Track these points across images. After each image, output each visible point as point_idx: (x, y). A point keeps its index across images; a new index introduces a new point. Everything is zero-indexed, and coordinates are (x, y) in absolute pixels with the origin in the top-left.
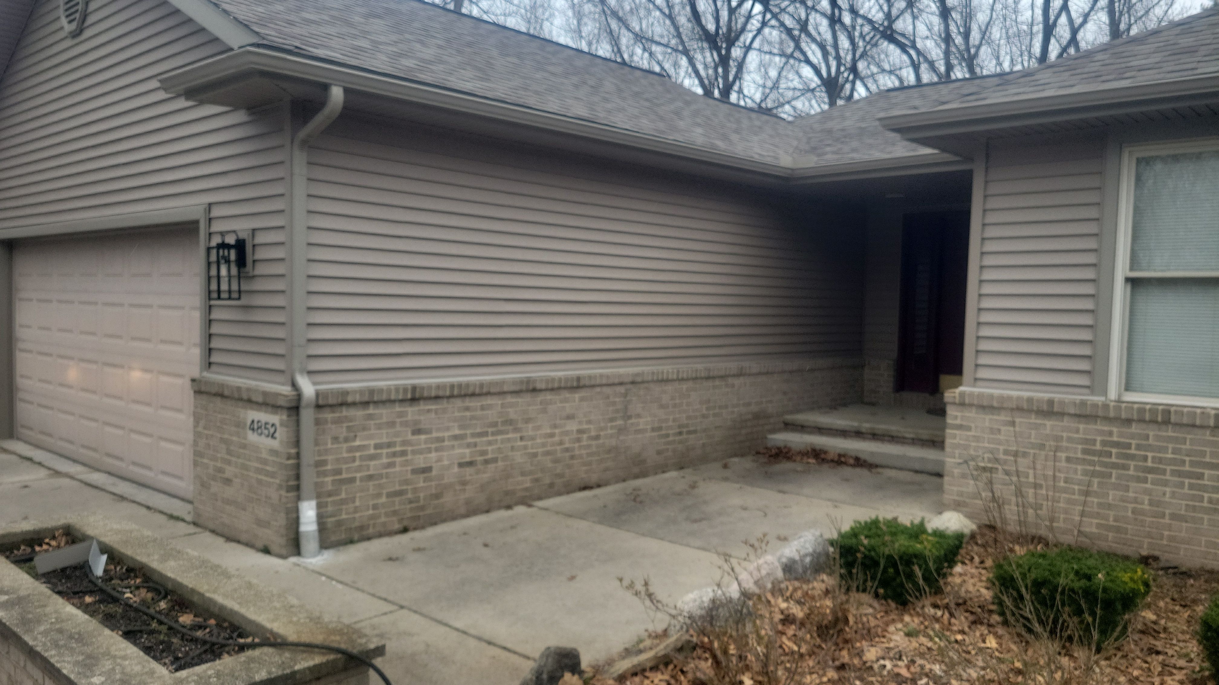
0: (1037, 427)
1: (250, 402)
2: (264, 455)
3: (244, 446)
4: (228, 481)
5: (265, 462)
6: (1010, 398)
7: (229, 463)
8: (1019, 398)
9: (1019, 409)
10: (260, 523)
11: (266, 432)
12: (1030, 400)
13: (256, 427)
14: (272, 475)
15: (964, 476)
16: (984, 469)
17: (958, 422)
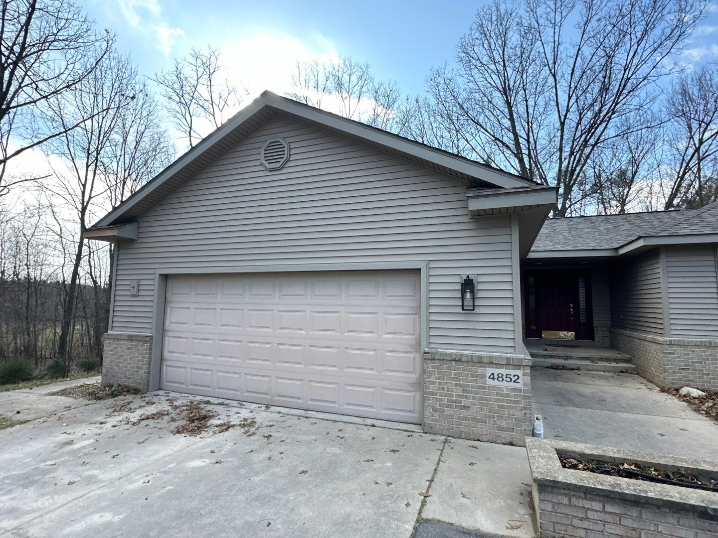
0: (704, 352)
1: (491, 364)
2: (505, 391)
3: (484, 388)
4: (466, 408)
5: (508, 395)
6: (692, 341)
7: (467, 397)
8: (696, 341)
9: (696, 345)
10: (501, 429)
11: (509, 380)
12: (701, 342)
13: (496, 377)
14: (515, 402)
15: (674, 372)
16: (683, 369)
17: (669, 351)
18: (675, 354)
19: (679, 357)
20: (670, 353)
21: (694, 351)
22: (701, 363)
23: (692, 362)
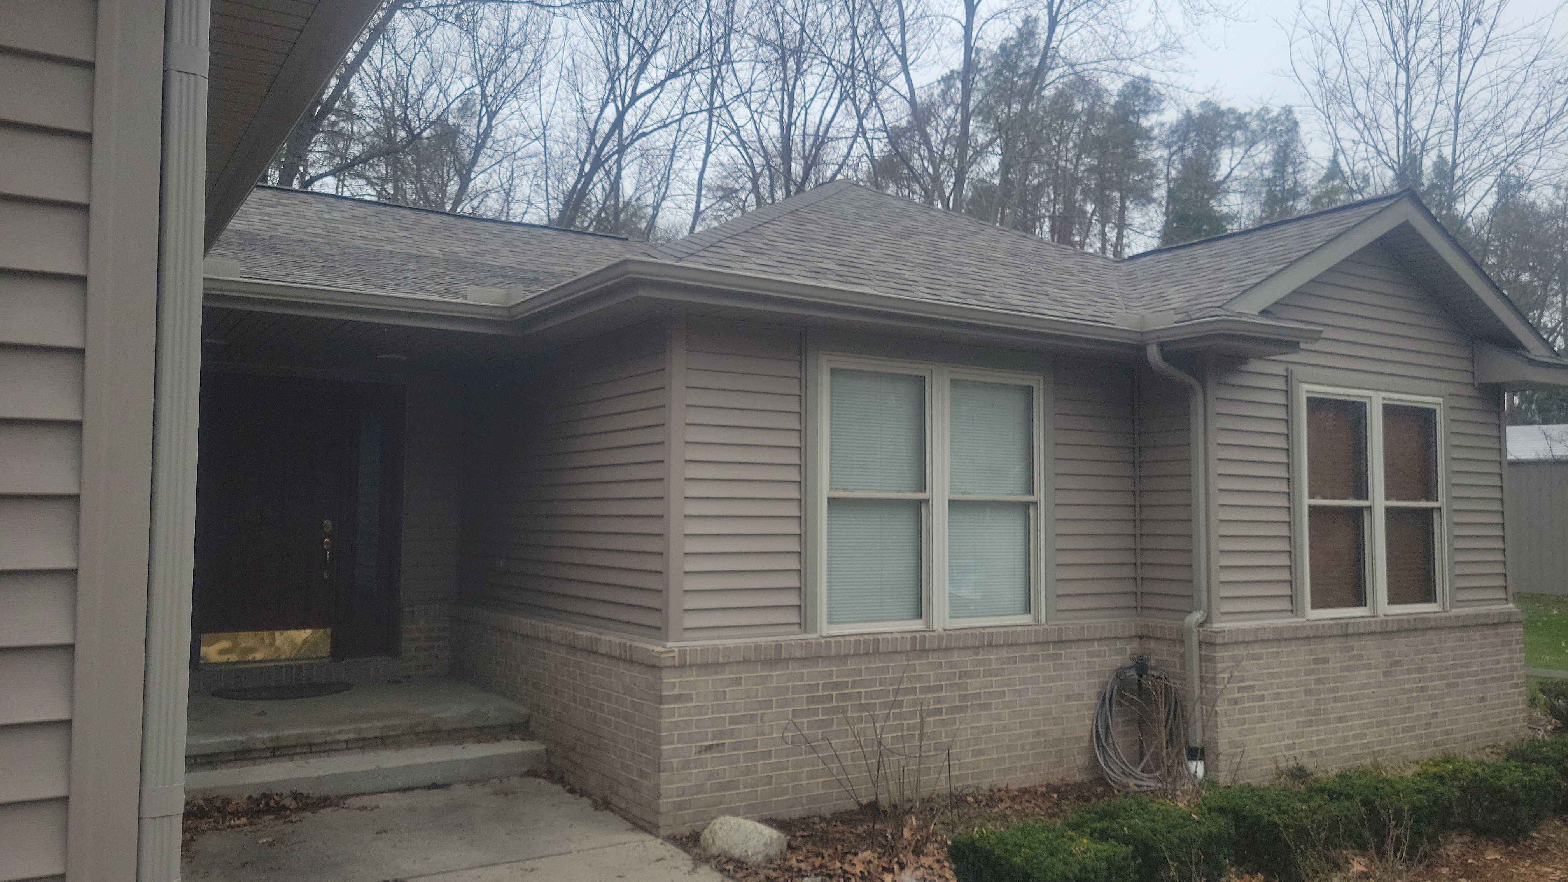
6: (737, 649)
9: (746, 661)
15: (686, 765)
16: (709, 748)
17: (676, 692)
18: (689, 698)
19: (700, 710)
20: (678, 698)
21: (738, 681)
22: (752, 718)
23: (733, 720)
